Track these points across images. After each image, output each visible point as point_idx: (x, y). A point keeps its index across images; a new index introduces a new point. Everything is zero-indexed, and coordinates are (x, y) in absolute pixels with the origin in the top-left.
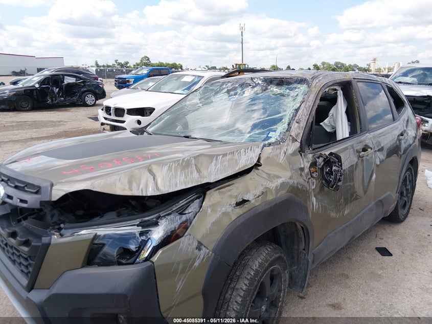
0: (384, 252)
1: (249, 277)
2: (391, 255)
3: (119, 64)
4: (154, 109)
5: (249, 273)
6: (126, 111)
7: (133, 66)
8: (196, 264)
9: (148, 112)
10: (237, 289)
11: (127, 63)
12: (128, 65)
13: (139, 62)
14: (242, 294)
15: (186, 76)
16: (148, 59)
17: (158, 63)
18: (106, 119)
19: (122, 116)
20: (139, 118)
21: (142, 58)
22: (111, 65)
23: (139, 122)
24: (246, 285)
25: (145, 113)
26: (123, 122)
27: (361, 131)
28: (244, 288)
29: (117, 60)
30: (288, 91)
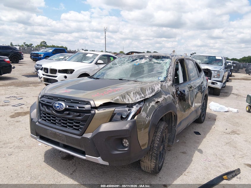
0: (198, 133)
1: (161, 131)
2: (200, 134)
3: (26, 45)
4: (74, 70)
5: (160, 130)
6: (58, 71)
7: (35, 47)
8: (147, 123)
9: (69, 72)
10: (157, 136)
11: (32, 44)
12: (32, 46)
13: (39, 44)
14: (159, 137)
15: (88, 54)
16: (46, 43)
17: (52, 45)
18: (44, 75)
19: (55, 73)
20: (66, 74)
21: (42, 42)
22: (21, 45)
23: (66, 77)
24: (160, 134)
25: (68, 72)
26: (56, 77)
27: (189, 80)
28: (160, 135)
29: (25, 43)
30: (161, 61)
